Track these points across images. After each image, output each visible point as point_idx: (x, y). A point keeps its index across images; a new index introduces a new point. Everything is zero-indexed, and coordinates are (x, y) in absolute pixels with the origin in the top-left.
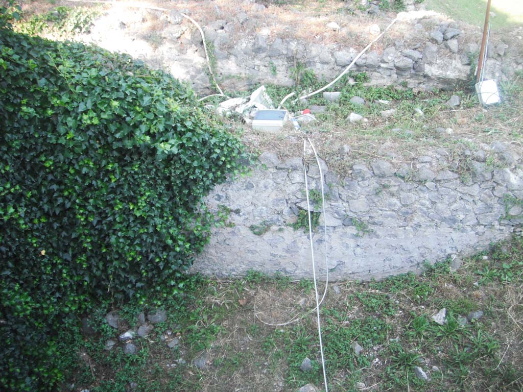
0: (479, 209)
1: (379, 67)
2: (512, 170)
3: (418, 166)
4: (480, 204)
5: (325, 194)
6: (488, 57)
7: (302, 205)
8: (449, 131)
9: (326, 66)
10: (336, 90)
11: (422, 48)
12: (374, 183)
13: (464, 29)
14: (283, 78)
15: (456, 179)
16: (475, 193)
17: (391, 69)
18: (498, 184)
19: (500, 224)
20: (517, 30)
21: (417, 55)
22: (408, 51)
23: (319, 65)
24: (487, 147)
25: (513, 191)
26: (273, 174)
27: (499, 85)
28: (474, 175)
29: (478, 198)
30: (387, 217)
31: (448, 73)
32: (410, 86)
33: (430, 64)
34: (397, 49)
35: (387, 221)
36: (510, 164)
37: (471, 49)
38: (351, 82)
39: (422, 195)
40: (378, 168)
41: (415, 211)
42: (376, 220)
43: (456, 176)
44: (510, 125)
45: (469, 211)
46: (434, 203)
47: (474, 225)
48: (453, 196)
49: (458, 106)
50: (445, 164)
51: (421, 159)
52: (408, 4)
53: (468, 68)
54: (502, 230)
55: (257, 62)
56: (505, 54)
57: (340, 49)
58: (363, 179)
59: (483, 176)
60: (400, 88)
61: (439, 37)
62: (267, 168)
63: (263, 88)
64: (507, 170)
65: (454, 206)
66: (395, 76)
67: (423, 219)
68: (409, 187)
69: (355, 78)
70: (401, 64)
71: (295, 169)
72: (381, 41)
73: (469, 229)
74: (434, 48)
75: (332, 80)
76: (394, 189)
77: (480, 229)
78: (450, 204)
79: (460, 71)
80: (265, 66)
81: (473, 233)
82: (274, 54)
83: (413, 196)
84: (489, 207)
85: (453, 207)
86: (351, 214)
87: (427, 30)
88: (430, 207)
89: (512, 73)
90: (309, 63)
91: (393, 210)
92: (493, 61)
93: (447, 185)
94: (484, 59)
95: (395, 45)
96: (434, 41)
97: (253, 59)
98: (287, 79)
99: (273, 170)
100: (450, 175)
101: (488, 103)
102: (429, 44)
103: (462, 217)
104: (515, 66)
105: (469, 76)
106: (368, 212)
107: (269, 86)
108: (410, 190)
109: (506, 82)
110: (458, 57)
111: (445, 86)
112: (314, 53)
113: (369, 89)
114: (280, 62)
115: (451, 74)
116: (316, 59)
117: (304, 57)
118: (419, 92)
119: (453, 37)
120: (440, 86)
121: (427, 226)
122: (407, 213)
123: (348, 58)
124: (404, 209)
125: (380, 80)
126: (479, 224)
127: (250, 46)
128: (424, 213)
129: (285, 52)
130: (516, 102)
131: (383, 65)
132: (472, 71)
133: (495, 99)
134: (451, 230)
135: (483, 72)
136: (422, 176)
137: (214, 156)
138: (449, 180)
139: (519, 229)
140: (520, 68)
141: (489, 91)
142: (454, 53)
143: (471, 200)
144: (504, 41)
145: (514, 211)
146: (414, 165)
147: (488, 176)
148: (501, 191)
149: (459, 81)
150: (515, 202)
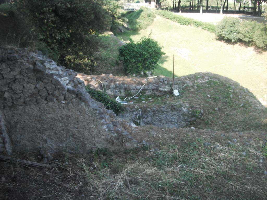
0: (177, 118)
1: (148, 89)
2: (183, 108)
3: (162, 108)
4: (177, 117)
5: (142, 117)
6: (175, 85)
7: (136, 120)
8: (168, 102)
9: (134, 90)
10: (137, 96)
11: (158, 84)
12: (152, 113)
13: (168, 79)
14: (123, 94)
16: (176, 114)
17: (151, 90)
18: (181, 111)
19: (183, 122)
20: (182, 78)
21: (157, 85)
22: (154, 85)
23: (132, 90)
24: (177, 103)
25: (184, 112)
26: (129, 113)
27: (178, 91)
28: (175, 109)
29: (176, 115)
30: (156, 122)
31: (165, 89)
32: (156, 94)
33: (161, 87)
34: (152, 85)
35: (156, 123)
36: (183, 106)
37: (170, 83)
38: (141, 94)
39: (163, 115)
40: (153, 109)
42: (153, 123)
43: (171, 110)
44: (182, 99)
45: (175, 119)
46: (166, 117)
47: (177, 122)
48: (171, 115)
49: (169, 97)
50: (168, 108)
51: (162, 107)
52: (149, 75)
53: (170, 88)
54: (184, 123)
55: (116, 90)
56: (179, 83)
57: (137, 86)
58: (150, 112)
60: (153, 95)
61: (162, 81)
62: (127, 111)
63: (118, 97)
64: (182, 108)
66: (152, 92)
67: (164, 122)
68: (160, 114)
69: (142, 93)
70: (153, 88)
71: (134, 111)
72: (148, 83)
73: (176, 123)
74: (161, 84)
75: (136, 94)
76: (157, 114)
77: (179, 123)
78: (170, 117)
79: (168, 89)
80: (118, 91)
81: (177, 124)
82: (121, 88)
83: (162, 116)
84: (180, 117)
85: (171, 118)
86: (147, 122)
87: (159, 79)
88: (166, 118)
89: (181, 88)
90: (130, 90)
91: (157, 120)
92: (176, 86)
93: (169, 112)
94: (174, 85)
95: (151, 84)
96: (161, 82)
97: (115, 90)
98: (124, 95)
99: (129, 112)
100: (169, 110)
101: (176, 95)
102: (159, 83)
103: (174, 120)
105: (171, 90)
106: (151, 121)
107: (120, 97)
108: (161, 114)
109: (180, 91)
110: (167, 85)
111: (165, 93)
112: (131, 87)
113: (145, 96)
114: (122, 90)
115: (166, 90)
116: (132, 89)
117: (128, 88)
118: (158, 95)
119: (165, 81)
120: (164, 93)
121: (166, 124)
122: (161, 120)
123: (140, 88)
124: (160, 119)
125: (148, 93)
126: (178, 122)
127: (114, 86)
128: (165, 120)
129: (124, 87)
130: (183, 94)
131: (149, 89)
132: (171, 88)
133: (178, 94)
134: (171, 124)
135: (174, 89)
136: (163, 111)
137: (117, 108)
138: (169, 111)
139: (188, 123)
140: (183, 87)
141: (176, 93)
142: (166, 84)
143: (175, 116)
144: (179, 80)
145: (186, 118)
146: (161, 108)
147: (178, 109)
148: (182, 113)
149: (168, 91)
150: (185, 115)
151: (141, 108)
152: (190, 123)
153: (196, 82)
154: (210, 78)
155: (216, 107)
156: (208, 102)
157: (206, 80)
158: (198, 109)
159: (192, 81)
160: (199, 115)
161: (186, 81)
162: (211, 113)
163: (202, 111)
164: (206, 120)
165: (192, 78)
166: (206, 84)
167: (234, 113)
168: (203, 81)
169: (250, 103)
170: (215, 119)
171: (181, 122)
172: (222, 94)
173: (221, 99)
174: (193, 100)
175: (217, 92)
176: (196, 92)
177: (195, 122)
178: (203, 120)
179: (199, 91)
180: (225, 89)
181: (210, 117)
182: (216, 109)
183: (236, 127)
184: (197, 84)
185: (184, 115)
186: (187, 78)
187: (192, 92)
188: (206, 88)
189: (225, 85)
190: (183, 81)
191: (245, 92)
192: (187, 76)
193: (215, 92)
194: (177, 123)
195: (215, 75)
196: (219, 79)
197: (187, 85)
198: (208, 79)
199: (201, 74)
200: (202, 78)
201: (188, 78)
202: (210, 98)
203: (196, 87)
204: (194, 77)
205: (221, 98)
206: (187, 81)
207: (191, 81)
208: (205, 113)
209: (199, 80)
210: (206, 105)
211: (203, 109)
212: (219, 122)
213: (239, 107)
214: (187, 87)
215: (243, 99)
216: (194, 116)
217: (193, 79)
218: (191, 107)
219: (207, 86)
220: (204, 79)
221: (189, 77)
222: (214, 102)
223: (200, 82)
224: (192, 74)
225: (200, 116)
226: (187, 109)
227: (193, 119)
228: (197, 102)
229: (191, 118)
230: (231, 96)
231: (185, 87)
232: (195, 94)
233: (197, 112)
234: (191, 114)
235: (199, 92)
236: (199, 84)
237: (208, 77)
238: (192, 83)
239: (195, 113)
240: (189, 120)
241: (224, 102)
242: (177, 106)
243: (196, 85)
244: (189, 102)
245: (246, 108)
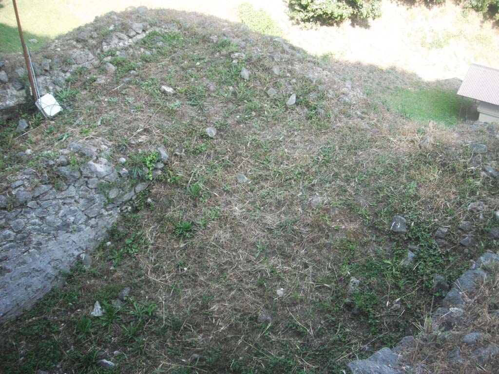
0: (83, 205)
2: (95, 161)
3: (14, 192)
4: (82, 201)
6: (37, 76)
8: (29, 151)
13: (7, 59)
15: (51, 189)
16: (74, 194)
18: (89, 178)
19: (107, 210)
20: (54, 45)
24: (66, 151)
25: (103, 178)
27: (56, 96)
28: (65, 178)
29: (77, 197)
30: (8, 249)
31: (8, 102)
35: (10, 253)
36: (91, 157)
37: (20, 74)
39: (29, 216)
41: (30, 233)
43: (51, 186)
44: (78, 125)
45: (75, 211)
46: (42, 218)
47: (86, 221)
48: (56, 204)
49: (28, 128)
50: (36, 180)
51: (13, 185)
53: (23, 92)
54: (111, 215)
56: (51, 68)
59: (73, 176)
64: (91, 162)
65: (62, 212)
67: (40, 237)
68: (14, 214)
73: (83, 226)
77: (93, 222)
78: (57, 213)
79: (17, 97)
81: (88, 228)
83: (22, 221)
84: (91, 200)
85: (60, 214)
88: (40, 223)
89: (63, 82)
91: (11, 241)
92: (42, 78)
93: (46, 197)
94: (34, 79)
100: (44, 187)
101: (52, 115)
103: (72, 219)
104: (63, 75)
105: (26, 98)
108: (16, 217)
109: (61, 92)
110: (10, 85)
111: (10, 115)
115: (11, 103)
120: (5, 117)
121: (46, 241)
122: (24, 238)
124: (19, 236)
126: (90, 218)
128: (39, 230)
130: (76, 105)
132: (28, 92)
133: (57, 109)
134: (69, 234)
135: (37, 90)
136: (21, 199)
138: (46, 193)
139: (124, 207)
140: (68, 75)
141: (49, 104)
142: (5, 83)
143: (73, 201)
144: (46, 57)
145: (113, 194)
146: (10, 193)
147: (77, 174)
148: (93, 182)
149: (19, 105)
150: (110, 186)
152: (132, 205)
153: (106, 48)
154: (148, 27)
155: (207, 124)
156: (171, 112)
157: (137, 33)
158: (146, 150)
159: (92, 48)
160: (156, 169)
161: (71, 52)
162: (196, 152)
163: (164, 154)
164: (187, 182)
165: (91, 37)
166: (142, 50)
167: (279, 134)
168: (130, 40)
169: (320, 87)
170: (220, 171)
171: (100, 215)
172: (211, 71)
173: (214, 92)
174: (118, 116)
175: (190, 67)
176: (117, 83)
177: (149, 200)
178: (176, 184)
179: (127, 79)
180: (212, 53)
181: (199, 168)
182: (211, 131)
184: (112, 55)
185: (102, 189)
186: (75, 43)
187: (106, 90)
188: (146, 61)
189: (205, 39)
190: (62, 56)
191: (283, 52)
192: (70, 34)
193: (183, 69)
194: (86, 223)
195: (163, 14)
196: (178, 22)
197: (81, 66)
198: (144, 31)
199: (116, 17)
200: (122, 32)
201: (78, 41)
202: (174, 94)
203: (112, 68)
204: (95, 35)
205: (212, 88)
206: (77, 53)
207: (89, 49)
208: (176, 155)
209: (116, 41)
210: (167, 125)
211: (166, 145)
212: (240, 181)
213: (287, 108)
214: (80, 72)
215: (288, 75)
216: (142, 179)
217: (94, 42)
218: (120, 149)
219: (148, 53)
220: (132, 33)
221: (79, 37)
222: (193, 105)
223: (121, 44)
224: (86, 26)
225: (159, 172)
226: (109, 159)
227: (140, 188)
228: (135, 124)
229: (130, 191)
230: (245, 73)
231: (73, 74)
232: (117, 93)
233: (148, 162)
234: (130, 176)
235: (129, 83)
236: (118, 53)
237: (141, 25)
238: (94, 54)
239: (141, 167)
240: (127, 197)
241: (228, 101)
242: (68, 163)
243: (109, 58)
244: (105, 130)
245: (315, 109)
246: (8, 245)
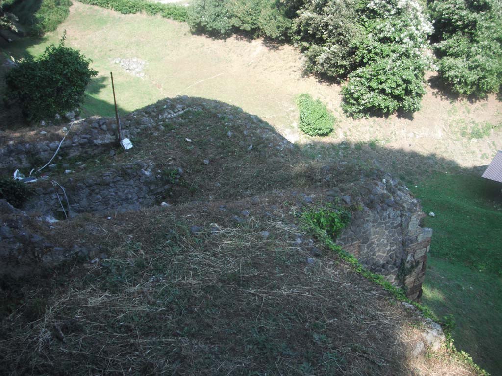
0: (137, 190)
1: (72, 146)
2: (145, 170)
3: (104, 178)
4: (136, 188)
5: (69, 201)
6: (122, 129)
7: (59, 210)
8: (114, 164)
9: (46, 153)
10: (54, 163)
11: (90, 133)
12: (87, 191)
13: (108, 119)
14: (25, 164)
15: (122, 179)
16: (132, 183)
17: (78, 146)
18: (141, 176)
19: (149, 196)
20: (133, 114)
21: (88, 136)
22: (84, 136)
23: (42, 153)
24: (131, 164)
25: (148, 178)
26: (43, 197)
27: (131, 140)
28: (129, 175)
29: (134, 186)
30: (98, 205)
31: (106, 141)
32: (89, 153)
33: (96, 139)
34: (78, 136)
35: (99, 207)
36: (143, 167)
37: (113, 127)
38: (60, 158)
39: (110, 190)
40: (88, 182)
41: (109, 200)
42: (93, 208)
43: (122, 178)
44: (140, 154)
45: (132, 193)
46: (116, 193)
48: (124, 187)
49: (115, 155)
50: (116, 174)
51: (104, 175)
52: (71, 118)
53: (114, 136)
54: (150, 198)
55: (11, 159)
56: (130, 126)
57: (51, 143)
58: (83, 189)
59: (133, 175)
60: (85, 155)
61: (97, 126)
62: (39, 195)
63: (17, 170)
64: (143, 170)
65: (126, 192)
66: (81, 149)
67: (114, 203)
68: (103, 188)
69: (61, 155)
70: (82, 142)
71: (52, 192)
72: (70, 134)
73: (135, 201)
74: (96, 131)
75: (51, 159)
76: (97, 191)
77: (141, 200)
78: (123, 192)
79: (110, 139)
80: (15, 160)
81: (138, 203)
82: (19, 152)
83: (106, 192)
84: (140, 188)
86: (81, 208)
87: (90, 124)
88: (115, 195)
89: (136, 133)
90: (38, 152)
91: (100, 202)
92: (125, 130)
93: (119, 182)
94: (120, 131)
95: (76, 134)
96: (95, 128)
97: (9, 157)
98: (28, 164)
99: (42, 196)
100: (119, 178)
101: (128, 149)
102: (92, 130)
103: (130, 196)
104: (136, 130)
105: (115, 140)
106: (88, 206)
107: (20, 169)
108: (104, 190)
109: (134, 139)
110: (108, 132)
111: (106, 148)
112: (39, 147)
113: (70, 159)
114: (23, 156)
115: (107, 141)
116: (41, 150)
117: (34, 150)
118: (95, 154)
119: (103, 124)
120: (104, 149)
121: (117, 205)
122: (106, 201)
123: (56, 146)
124: (104, 200)
125: (74, 153)
126: (140, 198)
127: (6, 151)
128: (113, 199)
129: (24, 150)
130: (141, 145)
131: (74, 145)
132: (116, 136)
133: (131, 146)
134: (128, 204)
135: (122, 137)
136: (107, 182)
137: (17, 193)
138: (119, 180)
139: (158, 196)
140: (139, 130)
141: (127, 143)
142: (105, 131)
143: (131, 187)
144: (128, 120)
145: (152, 187)
146: (102, 178)
147: (135, 174)
148: (143, 179)
149: (112, 144)
150: (151, 183)
151: (64, 184)
152: (162, 195)
153: (160, 117)
154: (186, 107)
155: (206, 158)
156: (188, 152)
157: (179, 111)
158: (172, 168)
159: (153, 117)
160: (176, 178)
161: (141, 118)
162: (198, 171)
163: (181, 170)
164: (190, 185)
165: (154, 111)
166: (180, 119)
167: (239, 164)
168: (175, 114)
169: (266, 142)
170: (207, 181)
171: (144, 198)
172: (213, 132)
173: (212, 143)
174: (161, 152)
175: (203, 130)
176: (164, 136)
177: (171, 193)
178: (185, 186)
179: (169, 134)
180: (217, 123)
181: (198, 179)
182: (206, 161)
183: (246, 189)
184: (164, 121)
185: (148, 183)
186: (144, 114)
187: (158, 139)
188: (182, 126)
189: (215, 115)
190: (136, 120)
191: (253, 123)
192: (143, 109)
193: (199, 130)
194: (137, 200)
195: (196, 101)
196: (203, 106)
197: (146, 126)
198: (183, 109)
199: (169, 101)
200: (171, 109)
201: (146, 113)
202: (192, 143)
203: (163, 128)
204: (156, 110)
205: (211, 140)
206: (145, 119)
207: (151, 117)
208: (187, 172)
209: (167, 114)
210: (186, 157)
211: (183, 166)
212: (215, 185)
213: (247, 152)
214: (146, 129)
215: (252, 135)
216: (168, 182)
217: (155, 114)
218: (158, 166)
219: (183, 121)
220: (176, 110)
221: (147, 110)
222: (200, 149)
223: (169, 116)
224: (152, 105)
225: (178, 180)
226: (152, 170)
227: (167, 187)
228: (169, 155)
229: (161, 187)
230: (230, 133)
231: (141, 129)
232: (162, 141)
233: (172, 174)
234: (162, 179)
235: (170, 136)
236: (167, 120)
237: (181, 106)
238: (154, 120)
239: (168, 176)
240: (159, 190)
241: (218, 147)
242: (132, 168)
243: (162, 123)
244: (153, 157)
245: (260, 152)
246: (98, 203)
